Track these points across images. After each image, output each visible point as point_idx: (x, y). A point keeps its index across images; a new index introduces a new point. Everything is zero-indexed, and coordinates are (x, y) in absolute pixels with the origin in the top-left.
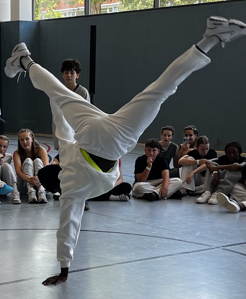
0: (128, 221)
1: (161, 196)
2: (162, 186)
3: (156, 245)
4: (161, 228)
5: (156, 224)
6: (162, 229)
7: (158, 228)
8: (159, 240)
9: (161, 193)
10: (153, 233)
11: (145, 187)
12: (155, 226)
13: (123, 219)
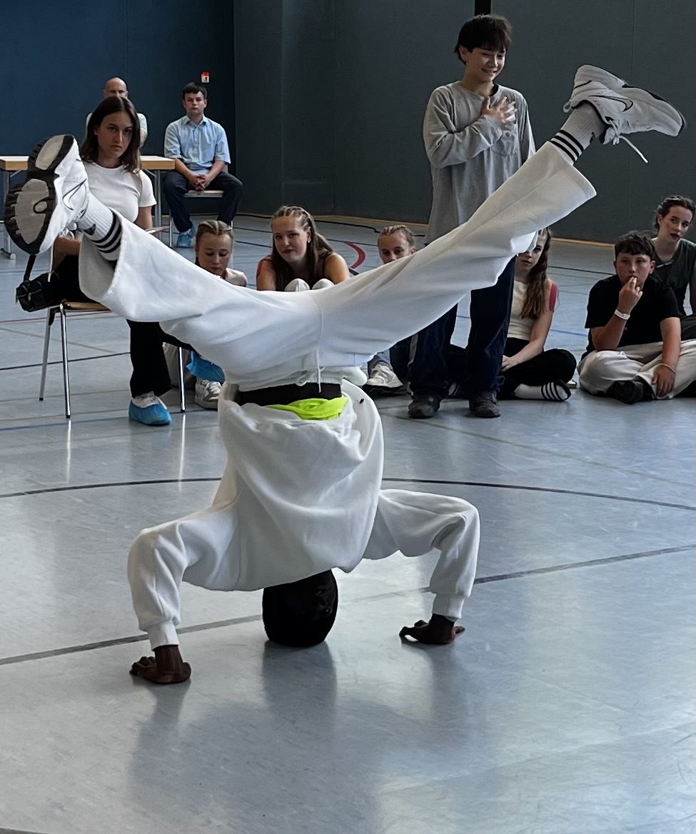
0: (562, 456)
1: (658, 389)
2: (661, 362)
3: (636, 524)
4: (654, 477)
5: (639, 467)
6: (656, 478)
7: (644, 476)
8: (645, 510)
9: (658, 381)
10: (631, 491)
11: (615, 364)
12: (637, 471)
13: (550, 452)
